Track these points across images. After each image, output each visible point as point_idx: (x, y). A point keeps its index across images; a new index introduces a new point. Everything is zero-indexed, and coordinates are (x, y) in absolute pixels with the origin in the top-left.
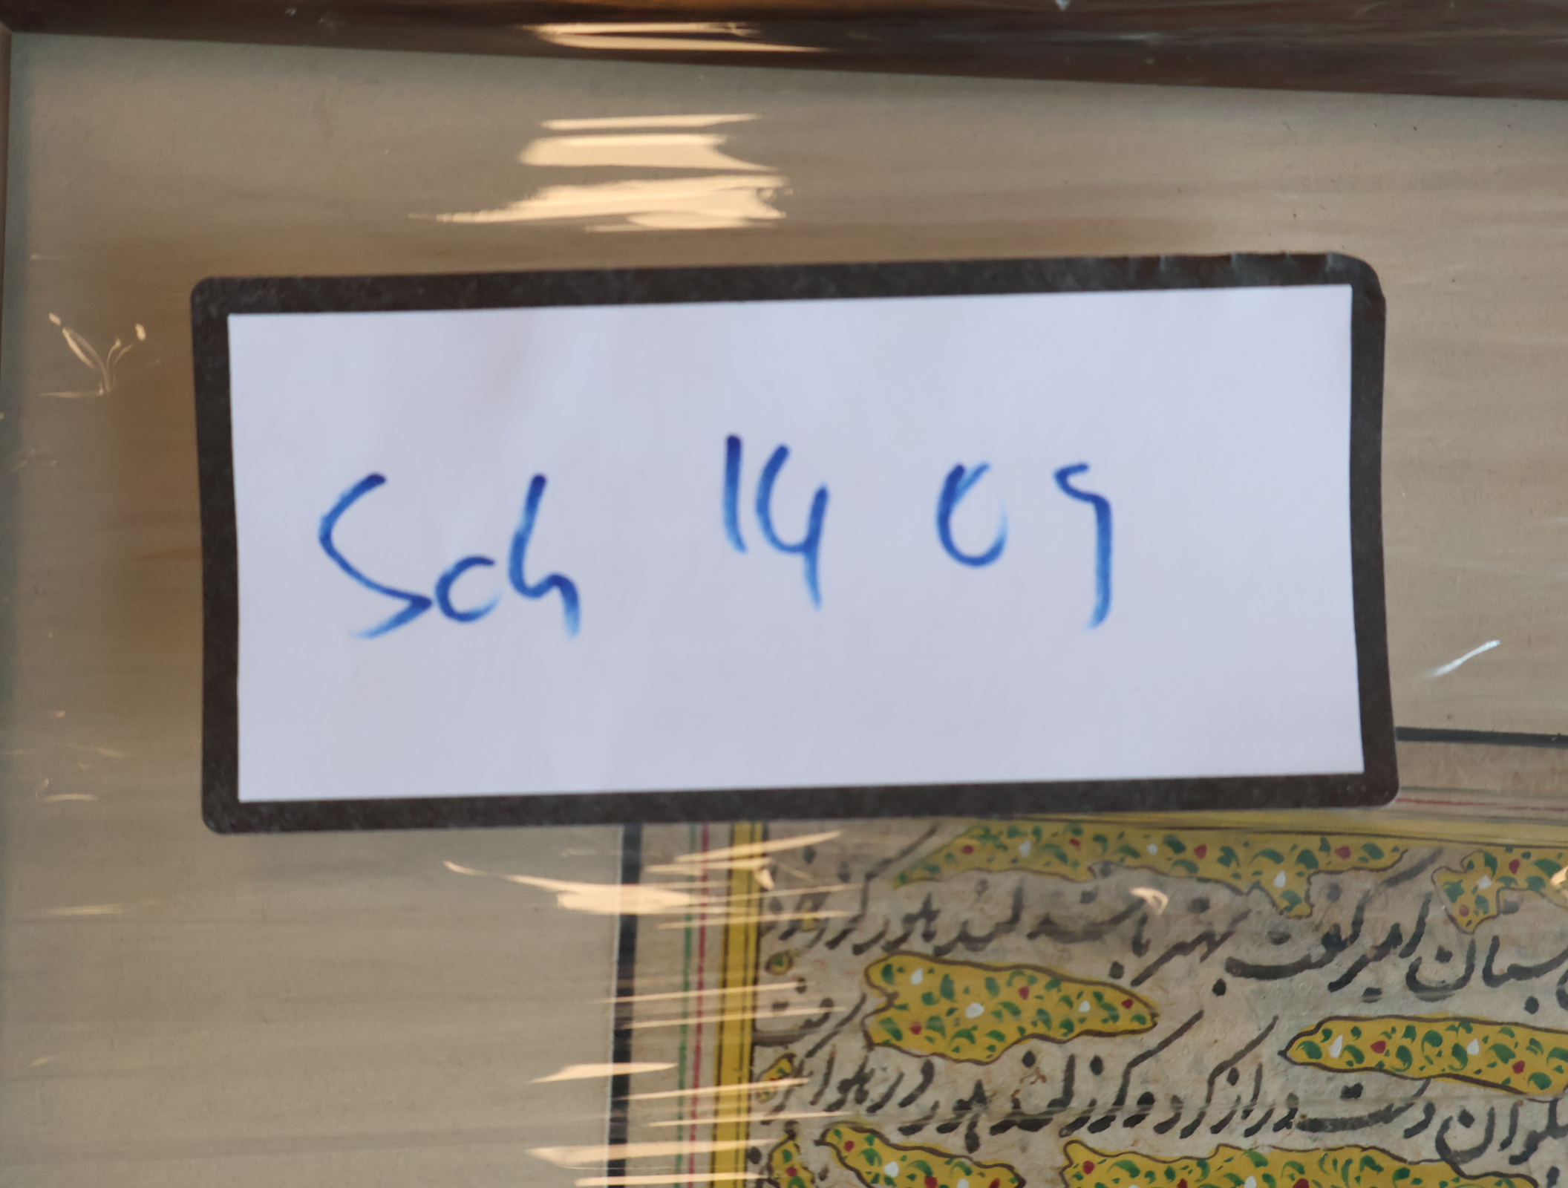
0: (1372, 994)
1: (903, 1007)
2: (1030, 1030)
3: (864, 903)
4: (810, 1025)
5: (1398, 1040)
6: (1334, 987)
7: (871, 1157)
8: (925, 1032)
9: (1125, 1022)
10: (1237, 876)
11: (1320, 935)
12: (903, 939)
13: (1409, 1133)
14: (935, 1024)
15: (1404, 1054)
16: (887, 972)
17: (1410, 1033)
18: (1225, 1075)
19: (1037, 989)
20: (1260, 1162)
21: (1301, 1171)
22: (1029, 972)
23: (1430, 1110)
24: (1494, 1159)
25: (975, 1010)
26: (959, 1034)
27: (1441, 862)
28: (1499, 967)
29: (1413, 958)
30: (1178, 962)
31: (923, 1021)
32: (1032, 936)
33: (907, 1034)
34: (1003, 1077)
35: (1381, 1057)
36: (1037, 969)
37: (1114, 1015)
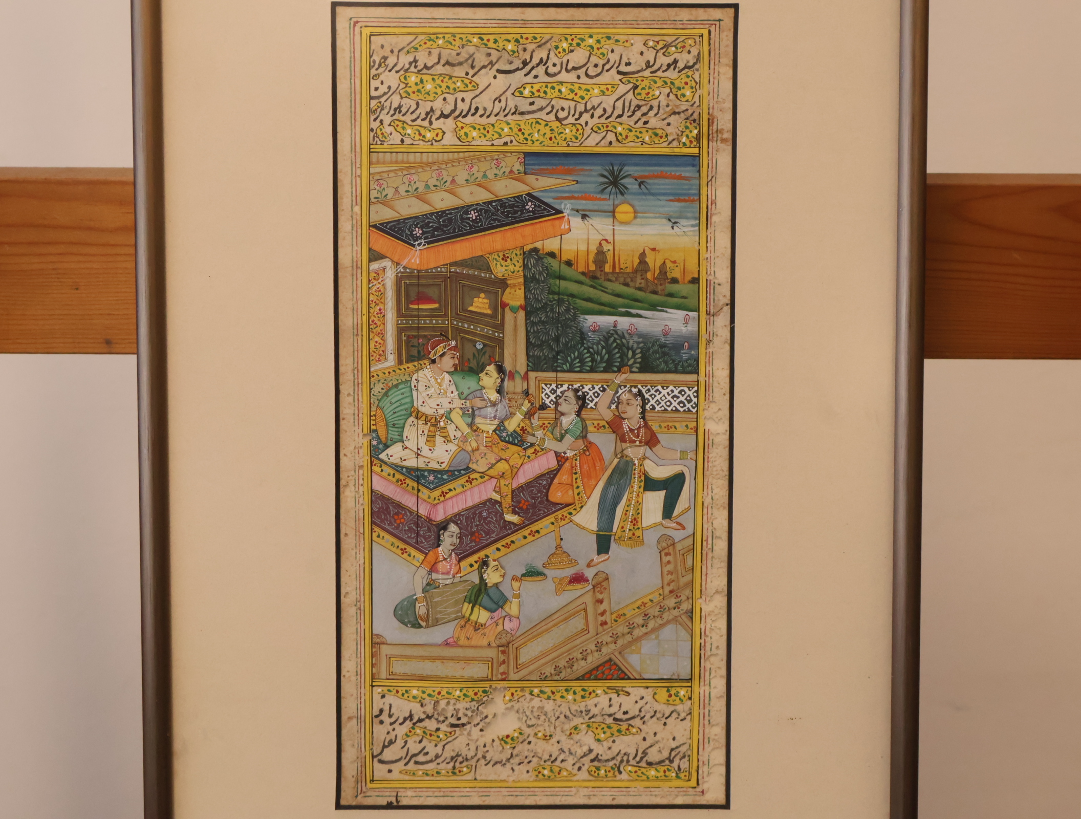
0: (536, 77)
1: (410, 87)
2: (445, 91)
3: (398, 59)
4: (385, 94)
5: (544, 89)
6: (526, 75)
7: (403, 128)
8: (416, 93)
9: (470, 87)
10: (498, 46)
11: (521, 61)
12: (409, 68)
13: (547, 114)
14: (419, 91)
15: (545, 92)
16: (405, 78)
17: (547, 87)
18: (498, 100)
19: (445, 80)
20: (508, 124)
21: (520, 126)
22: (443, 76)
23: (553, 107)
24: (571, 120)
25: (429, 86)
26: (425, 94)
27: (553, 40)
28: (569, 67)
29: (546, 66)
30: (483, 71)
31: (416, 90)
32: (444, 65)
33: (411, 94)
34: (438, 104)
35: (539, 93)
36: (445, 74)
37: (467, 86)
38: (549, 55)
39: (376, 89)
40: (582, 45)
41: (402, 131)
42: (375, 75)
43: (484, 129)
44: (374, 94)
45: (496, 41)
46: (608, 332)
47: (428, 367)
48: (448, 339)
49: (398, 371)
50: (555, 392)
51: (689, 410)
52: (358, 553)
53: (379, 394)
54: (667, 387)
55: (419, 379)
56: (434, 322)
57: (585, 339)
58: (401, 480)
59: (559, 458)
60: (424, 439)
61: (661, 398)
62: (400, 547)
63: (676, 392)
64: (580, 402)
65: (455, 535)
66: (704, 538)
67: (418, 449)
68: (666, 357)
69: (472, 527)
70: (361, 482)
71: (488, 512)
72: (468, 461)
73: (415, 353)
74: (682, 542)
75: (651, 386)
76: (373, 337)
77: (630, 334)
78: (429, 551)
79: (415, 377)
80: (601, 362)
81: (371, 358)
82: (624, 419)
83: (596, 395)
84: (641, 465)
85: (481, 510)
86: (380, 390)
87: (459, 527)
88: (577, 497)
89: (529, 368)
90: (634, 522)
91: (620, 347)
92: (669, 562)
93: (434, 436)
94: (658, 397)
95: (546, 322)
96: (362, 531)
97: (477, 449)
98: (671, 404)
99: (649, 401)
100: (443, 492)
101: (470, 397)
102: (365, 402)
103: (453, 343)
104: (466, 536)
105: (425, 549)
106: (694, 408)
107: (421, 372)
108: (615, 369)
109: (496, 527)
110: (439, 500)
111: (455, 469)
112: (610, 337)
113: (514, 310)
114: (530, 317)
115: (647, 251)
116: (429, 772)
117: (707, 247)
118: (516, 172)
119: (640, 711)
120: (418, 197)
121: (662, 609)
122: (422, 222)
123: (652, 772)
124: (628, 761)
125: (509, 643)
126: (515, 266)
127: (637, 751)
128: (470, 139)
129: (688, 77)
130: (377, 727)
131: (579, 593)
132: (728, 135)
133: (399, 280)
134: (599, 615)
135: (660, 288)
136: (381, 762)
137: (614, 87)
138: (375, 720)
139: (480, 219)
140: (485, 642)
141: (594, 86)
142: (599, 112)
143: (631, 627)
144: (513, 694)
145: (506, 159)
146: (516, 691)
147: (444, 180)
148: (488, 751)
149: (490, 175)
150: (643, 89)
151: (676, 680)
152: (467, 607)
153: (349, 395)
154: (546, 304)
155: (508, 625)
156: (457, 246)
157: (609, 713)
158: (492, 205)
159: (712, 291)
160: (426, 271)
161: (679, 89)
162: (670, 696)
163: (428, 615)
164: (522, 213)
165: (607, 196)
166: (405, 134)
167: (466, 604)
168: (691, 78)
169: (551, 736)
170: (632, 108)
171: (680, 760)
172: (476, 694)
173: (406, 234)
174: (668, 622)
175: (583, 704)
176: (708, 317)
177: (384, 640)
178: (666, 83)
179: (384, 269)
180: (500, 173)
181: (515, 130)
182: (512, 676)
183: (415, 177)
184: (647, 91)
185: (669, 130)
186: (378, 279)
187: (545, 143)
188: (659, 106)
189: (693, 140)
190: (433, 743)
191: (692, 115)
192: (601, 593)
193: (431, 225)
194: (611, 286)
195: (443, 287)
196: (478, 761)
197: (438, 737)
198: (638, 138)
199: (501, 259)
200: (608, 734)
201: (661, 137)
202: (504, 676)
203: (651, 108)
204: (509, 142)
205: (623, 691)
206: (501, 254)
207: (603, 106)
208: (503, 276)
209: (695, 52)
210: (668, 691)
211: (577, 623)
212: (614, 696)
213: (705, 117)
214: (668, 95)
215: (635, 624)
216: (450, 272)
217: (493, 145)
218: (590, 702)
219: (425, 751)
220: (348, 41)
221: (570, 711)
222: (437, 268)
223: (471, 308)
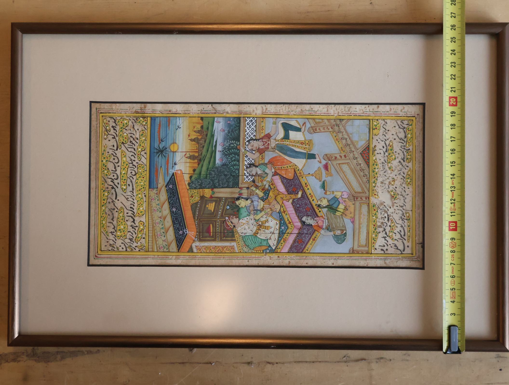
0: (118, 183)
1: (122, 235)
2: (124, 221)
3: (111, 240)
4: (125, 245)
5: (123, 180)
6: (118, 188)
8: (125, 232)
9: (122, 210)
10: (106, 199)
11: (112, 189)
12: (114, 235)
13: (133, 179)
14: (124, 231)
15: (125, 180)
16: (118, 237)
18: (128, 199)
19: (119, 220)
20: (137, 195)
21: (138, 190)
23: (130, 177)
24: (136, 169)
25: (122, 227)
26: (125, 229)
27: (103, 176)
28: (114, 170)
29: (114, 179)
30: (115, 205)
31: (123, 233)
32: (113, 221)
33: (125, 234)
34: (129, 223)
35: (125, 182)
36: (117, 220)
37: (122, 212)
38: (109, 178)
39: (123, 248)
40: (106, 165)
41: (140, 238)
42: (117, 249)
43: (139, 205)
44: (125, 249)
45: (104, 200)
46: (223, 154)
47: (237, 228)
48: (225, 220)
49: (238, 241)
50: (247, 176)
51: (256, 121)
52: (314, 259)
53: (248, 249)
54: (246, 130)
55: (241, 232)
56: (218, 226)
57: (225, 164)
58: (284, 240)
59: (275, 175)
60: (266, 230)
61: (250, 133)
62: (312, 241)
63: (248, 126)
64: (252, 166)
65: (307, 218)
66: (309, 114)
67: (271, 233)
68: (234, 130)
69: (304, 211)
70: (284, 257)
71: (297, 204)
72: (276, 212)
73: (231, 234)
74: (311, 124)
75: (245, 136)
76: (224, 251)
77: (224, 145)
78: (314, 229)
79: (241, 234)
80: (235, 157)
81: (233, 252)
82: (259, 148)
83: (249, 159)
84: (278, 141)
85: (296, 207)
86: (246, 248)
87: (303, 217)
88: (291, 167)
89: (238, 187)
90: (302, 143)
91: (229, 149)
92: (319, 129)
93: (265, 226)
94: (250, 134)
95: (218, 180)
96: (305, 257)
97: (271, 208)
98: (253, 128)
99: (252, 137)
100: (289, 223)
101: (249, 211)
102: (251, 255)
103: (227, 218)
104: (307, 213)
105: (313, 231)
106: (254, 119)
107: (238, 232)
108: (238, 151)
109: (304, 201)
110: (292, 225)
111: (279, 218)
112: (225, 154)
113: (214, 193)
114: (217, 186)
115: (190, 138)
116: (408, 230)
117: (188, 114)
118: (157, 192)
119: (383, 141)
120: (167, 232)
121: (339, 132)
122: (177, 230)
123: (409, 136)
124: (404, 146)
125: (353, 196)
126: (195, 193)
127: (400, 142)
128: (143, 211)
129: (119, 122)
130: (389, 252)
131: (332, 167)
132: (143, 105)
133: (200, 240)
134: (341, 158)
135: (205, 133)
136: (404, 250)
137: (123, 152)
138: (386, 253)
139: (176, 207)
140: (353, 206)
141: (122, 160)
142: (133, 158)
143: (347, 145)
144: (375, 195)
145: (151, 196)
146: (374, 193)
147: (160, 221)
148: (399, 205)
149: (158, 202)
150: (123, 140)
151: (369, 126)
152: (338, 214)
153: (248, 261)
154: (211, 180)
155: (345, 196)
156: (187, 216)
157: (384, 154)
158: (170, 202)
159: (206, 112)
160: (197, 229)
161: (124, 125)
162: (376, 128)
163: (341, 230)
164: (173, 189)
165: (167, 155)
166: (141, 237)
167: (336, 214)
168: (120, 121)
169: (393, 179)
170: (131, 144)
171: (404, 124)
172: (375, 210)
173: (182, 237)
174: (345, 129)
175: (379, 165)
176: (217, 113)
177: (351, 248)
178: (121, 131)
179: (196, 246)
180: (157, 198)
181: (140, 192)
182: (367, 195)
183: (159, 233)
184: (124, 138)
185: (140, 129)
186: (200, 249)
187: (145, 180)
188: (131, 133)
189: (144, 120)
190: (396, 228)
191: (134, 120)
192: (332, 157)
193: (178, 227)
194: (204, 153)
195: (204, 222)
196: (403, 209)
197: (393, 226)
198: (143, 142)
199: (192, 198)
200: (393, 154)
201: (143, 133)
202: (367, 198)
203: (131, 137)
204: (145, 195)
205: (374, 148)
206: (190, 198)
207: (130, 156)
208: (199, 197)
209: (109, 119)
210: (374, 129)
211: (345, 168)
212: (376, 152)
213: (135, 114)
214: (126, 130)
215: (346, 143)
216: (197, 219)
217: (146, 201)
218: (379, 162)
219: (399, 231)
220: (104, 260)
221: (382, 170)
222: (195, 224)
223: (213, 211)
